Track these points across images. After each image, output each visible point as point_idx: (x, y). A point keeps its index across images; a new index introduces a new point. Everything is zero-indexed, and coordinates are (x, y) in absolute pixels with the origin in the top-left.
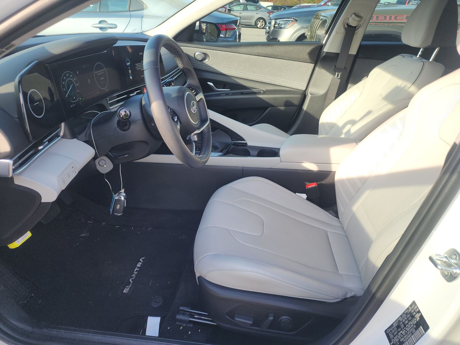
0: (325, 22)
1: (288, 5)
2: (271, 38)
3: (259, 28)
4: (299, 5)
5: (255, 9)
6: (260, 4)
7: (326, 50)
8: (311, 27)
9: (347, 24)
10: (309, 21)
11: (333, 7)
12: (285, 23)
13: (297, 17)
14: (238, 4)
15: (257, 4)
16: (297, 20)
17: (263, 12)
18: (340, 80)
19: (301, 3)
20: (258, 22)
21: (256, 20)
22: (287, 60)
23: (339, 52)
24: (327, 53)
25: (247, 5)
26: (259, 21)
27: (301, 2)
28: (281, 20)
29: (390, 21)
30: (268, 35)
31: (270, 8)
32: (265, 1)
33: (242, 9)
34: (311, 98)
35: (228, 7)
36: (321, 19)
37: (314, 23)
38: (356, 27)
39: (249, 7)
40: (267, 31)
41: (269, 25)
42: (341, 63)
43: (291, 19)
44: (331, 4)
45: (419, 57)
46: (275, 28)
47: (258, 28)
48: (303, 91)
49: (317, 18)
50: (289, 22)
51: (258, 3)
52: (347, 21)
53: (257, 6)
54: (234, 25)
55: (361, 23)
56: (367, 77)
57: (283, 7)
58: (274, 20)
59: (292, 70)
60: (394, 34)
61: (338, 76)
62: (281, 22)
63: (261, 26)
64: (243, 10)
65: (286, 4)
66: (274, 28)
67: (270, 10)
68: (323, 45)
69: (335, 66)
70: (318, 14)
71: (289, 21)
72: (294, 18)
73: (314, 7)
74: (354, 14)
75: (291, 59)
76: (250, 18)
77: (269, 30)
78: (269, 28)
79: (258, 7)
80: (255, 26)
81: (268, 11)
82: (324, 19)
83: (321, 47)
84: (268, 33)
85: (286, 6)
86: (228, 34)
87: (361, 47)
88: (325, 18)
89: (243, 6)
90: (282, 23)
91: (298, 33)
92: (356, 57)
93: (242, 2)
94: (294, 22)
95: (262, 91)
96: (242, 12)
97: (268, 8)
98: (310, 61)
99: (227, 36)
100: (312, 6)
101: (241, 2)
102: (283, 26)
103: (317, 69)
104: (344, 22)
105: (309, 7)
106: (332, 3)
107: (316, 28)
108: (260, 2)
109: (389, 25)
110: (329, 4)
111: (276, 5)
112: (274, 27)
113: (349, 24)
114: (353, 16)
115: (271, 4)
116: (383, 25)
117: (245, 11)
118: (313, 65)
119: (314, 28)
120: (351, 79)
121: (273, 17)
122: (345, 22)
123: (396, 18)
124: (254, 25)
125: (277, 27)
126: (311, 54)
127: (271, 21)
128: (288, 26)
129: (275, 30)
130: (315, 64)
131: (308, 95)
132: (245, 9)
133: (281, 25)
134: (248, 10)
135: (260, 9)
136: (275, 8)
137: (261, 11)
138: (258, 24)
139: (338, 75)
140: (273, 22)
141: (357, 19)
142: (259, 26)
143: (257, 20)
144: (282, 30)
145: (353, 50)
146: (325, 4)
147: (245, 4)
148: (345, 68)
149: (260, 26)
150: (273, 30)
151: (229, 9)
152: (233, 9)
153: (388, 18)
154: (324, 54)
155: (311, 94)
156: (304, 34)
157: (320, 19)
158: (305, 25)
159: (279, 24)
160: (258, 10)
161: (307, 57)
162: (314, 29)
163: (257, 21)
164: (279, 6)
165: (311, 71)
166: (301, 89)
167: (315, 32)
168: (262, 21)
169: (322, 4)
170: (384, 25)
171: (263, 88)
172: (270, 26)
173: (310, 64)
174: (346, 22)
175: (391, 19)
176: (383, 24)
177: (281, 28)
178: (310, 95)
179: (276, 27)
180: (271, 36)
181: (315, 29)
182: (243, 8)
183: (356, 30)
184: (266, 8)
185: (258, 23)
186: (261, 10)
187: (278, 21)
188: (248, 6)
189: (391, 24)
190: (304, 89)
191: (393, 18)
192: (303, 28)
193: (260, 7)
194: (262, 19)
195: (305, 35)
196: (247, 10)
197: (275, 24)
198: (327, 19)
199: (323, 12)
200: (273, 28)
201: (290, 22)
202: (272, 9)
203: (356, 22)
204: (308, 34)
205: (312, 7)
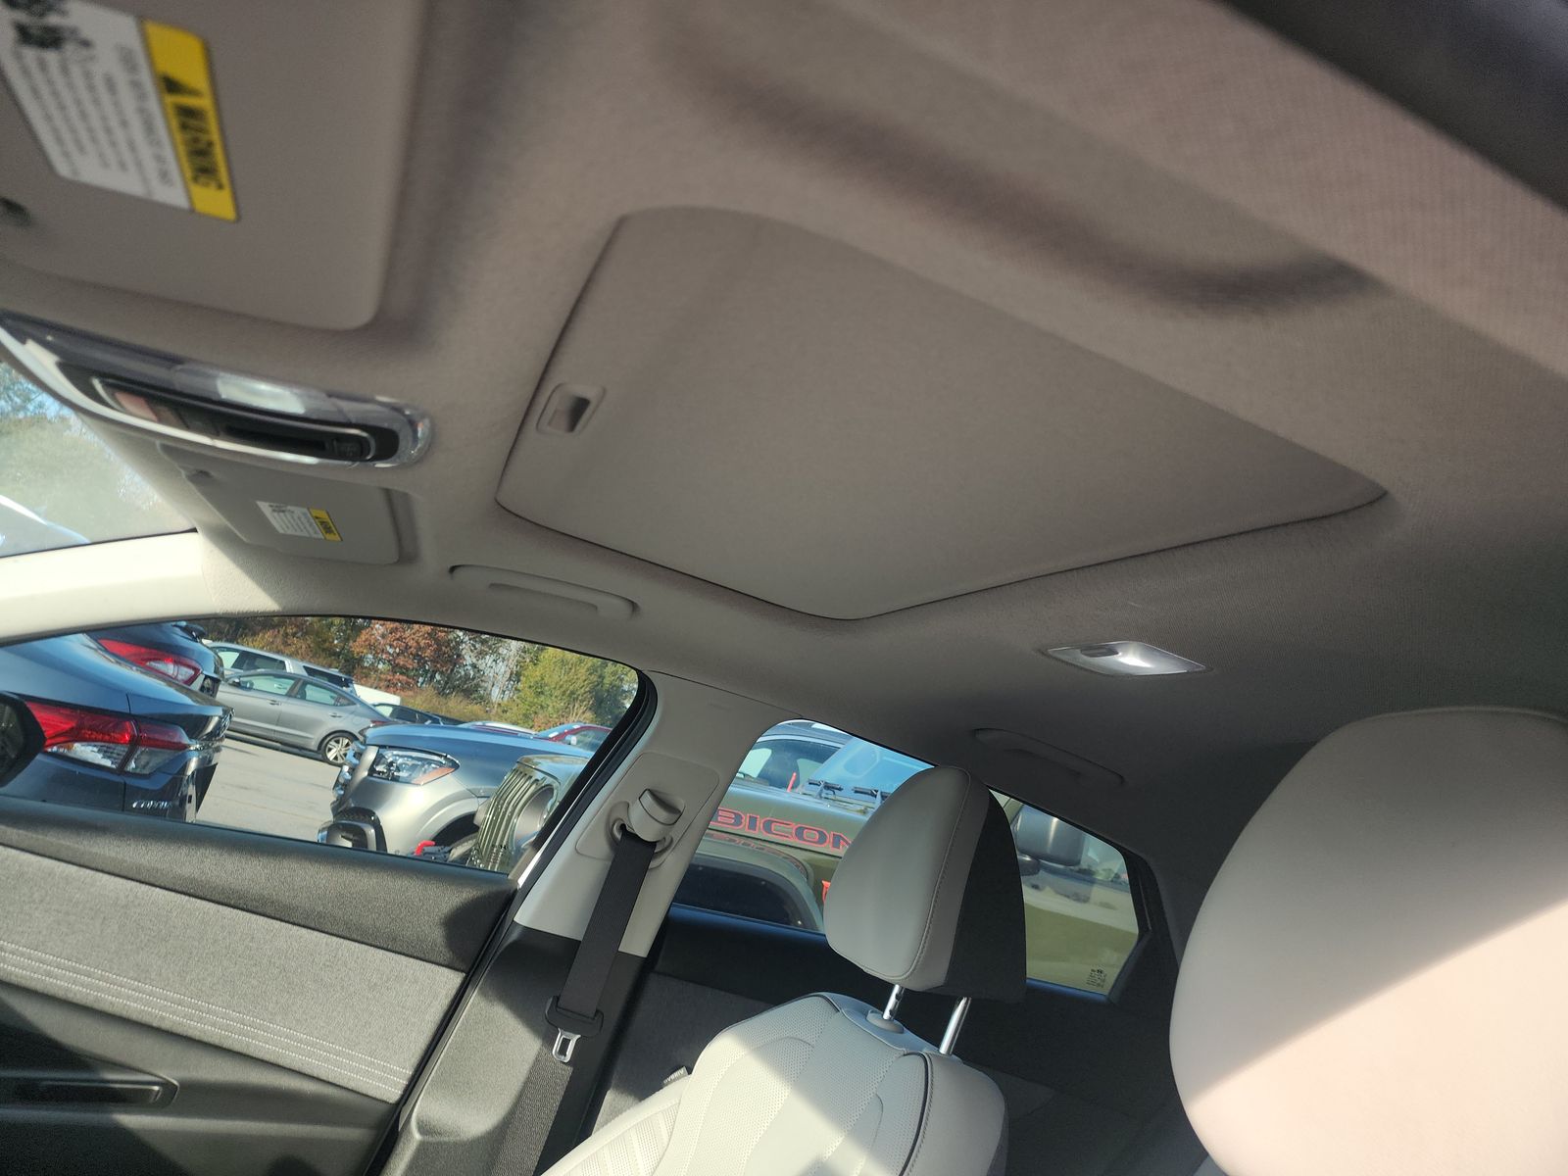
0: (546, 792)
1: (448, 715)
2: (353, 805)
3: (330, 763)
4: (479, 723)
5: (333, 702)
6: (354, 691)
7: (525, 916)
8: (500, 798)
9: (623, 827)
10: (497, 778)
11: (581, 750)
12: (414, 767)
13: (457, 757)
14: (274, 673)
15: (344, 688)
16: (455, 766)
17: (357, 718)
18: (570, 1069)
19: (489, 719)
20: (332, 743)
21: (324, 734)
22: (334, 938)
23: (580, 939)
24: (528, 931)
25: (305, 683)
26: (338, 742)
27: (493, 718)
28: (401, 753)
29: (751, 833)
30: (342, 792)
31: (387, 712)
32: (376, 688)
33: (284, 692)
34: (422, 1148)
35: (213, 669)
36: (537, 780)
37: (510, 786)
38: (653, 844)
39: (310, 691)
40: (341, 781)
41: (355, 761)
42: (584, 988)
43: (436, 758)
44: (578, 742)
45: (890, 1020)
46: (375, 775)
47: (325, 760)
48: (384, 1106)
49: (524, 772)
50: (426, 766)
51: (348, 686)
52: (620, 814)
53: (340, 695)
54: (183, 732)
55: (675, 833)
56: (690, 1071)
57: (430, 718)
58: (377, 748)
59: (352, 989)
60: (765, 878)
61: (563, 1051)
62: (400, 761)
63: (339, 758)
64: (289, 695)
65: (444, 710)
66: (370, 775)
67: (382, 716)
68: (516, 891)
69: (557, 999)
70: (529, 760)
71: (430, 764)
72: (448, 756)
73: (525, 737)
74: (654, 795)
75: (355, 936)
76: (307, 724)
77: (350, 777)
78: (353, 770)
79: (344, 698)
80: (319, 754)
81: (377, 718)
82: (545, 783)
83: (509, 899)
84: (345, 785)
85: (442, 717)
86: (143, 762)
87: (668, 928)
88: (549, 780)
89: (292, 682)
90: (401, 764)
91: (451, 810)
92: (648, 965)
93: (292, 672)
94: (445, 770)
95: (156, 1088)
96: (285, 699)
97: (380, 709)
98: (446, 955)
99: (133, 765)
100: (519, 734)
101: (288, 670)
102: (403, 774)
103: (474, 998)
104: (609, 816)
105: (513, 734)
106: (582, 738)
107: (515, 807)
108: (355, 686)
109: (749, 845)
110: (574, 739)
111: (405, 705)
112: (372, 771)
113: (628, 828)
114: (648, 799)
115: (395, 700)
116: (731, 840)
117: (292, 701)
118: (454, 979)
119: (509, 804)
120: (619, 1067)
121: (374, 737)
122: (614, 816)
123: (767, 827)
124: (316, 749)
125: (383, 773)
126: (456, 923)
127: (364, 747)
128: (420, 777)
129: (371, 781)
130: (468, 974)
131: (410, 1132)
132: (297, 691)
133: (398, 769)
134: (307, 698)
135: (349, 705)
136: (402, 714)
137: (352, 713)
138: (330, 750)
139: (566, 1043)
140: (371, 755)
141: (662, 815)
142: (331, 756)
143: (331, 737)
144: (397, 786)
145: (638, 940)
146: (560, 737)
147: (300, 679)
148: (597, 1011)
149: (336, 758)
150: (365, 779)
151: (215, 676)
152: (252, 684)
153: (746, 820)
154: (514, 936)
155: (424, 1129)
156: (471, 816)
157: (533, 780)
158: (483, 787)
159: (391, 764)
160: (341, 705)
161: (437, 935)
162: (507, 808)
163: (328, 739)
164: (418, 712)
165: (445, 1008)
166: (378, 1096)
167: (510, 818)
168: (346, 741)
169: (551, 736)
170: (734, 841)
171: (171, 1068)
172: (356, 765)
173: (446, 971)
174: (619, 819)
175: (756, 826)
176: (732, 837)
177: (396, 779)
178: (417, 1136)
179: (379, 772)
180: (350, 800)
181: (510, 809)
182: (289, 687)
183: (652, 856)
184: (371, 709)
185: (329, 746)
186: (352, 708)
187: (389, 755)
188: (308, 686)
189: (753, 843)
190: (393, 1094)
191: (760, 824)
192: (473, 794)
193: (353, 700)
194: (344, 734)
195: (475, 822)
196: (303, 697)
197: (376, 762)
198: (555, 784)
199: (551, 758)
200: (366, 773)
201: (433, 765)
202: (392, 715)
203: (658, 826)
204: (483, 817)
205: (520, 737)
